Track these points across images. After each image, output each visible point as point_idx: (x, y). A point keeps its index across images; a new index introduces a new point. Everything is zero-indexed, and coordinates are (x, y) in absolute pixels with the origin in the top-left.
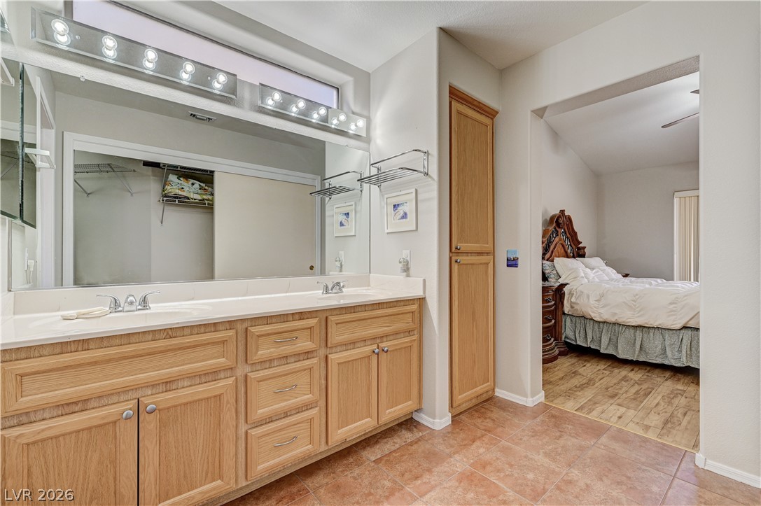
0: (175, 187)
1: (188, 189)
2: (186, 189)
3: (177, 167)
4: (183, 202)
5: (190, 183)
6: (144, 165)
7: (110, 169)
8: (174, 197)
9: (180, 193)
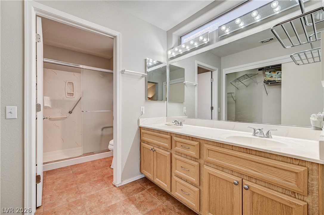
0: (268, 77)
1: (275, 76)
2: (274, 76)
3: (270, 67)
4: (273, 83)
5: (277, 73)
6: (259, 70)
7: (247, 77)
8: (268, 82)
9: (270, 79)
